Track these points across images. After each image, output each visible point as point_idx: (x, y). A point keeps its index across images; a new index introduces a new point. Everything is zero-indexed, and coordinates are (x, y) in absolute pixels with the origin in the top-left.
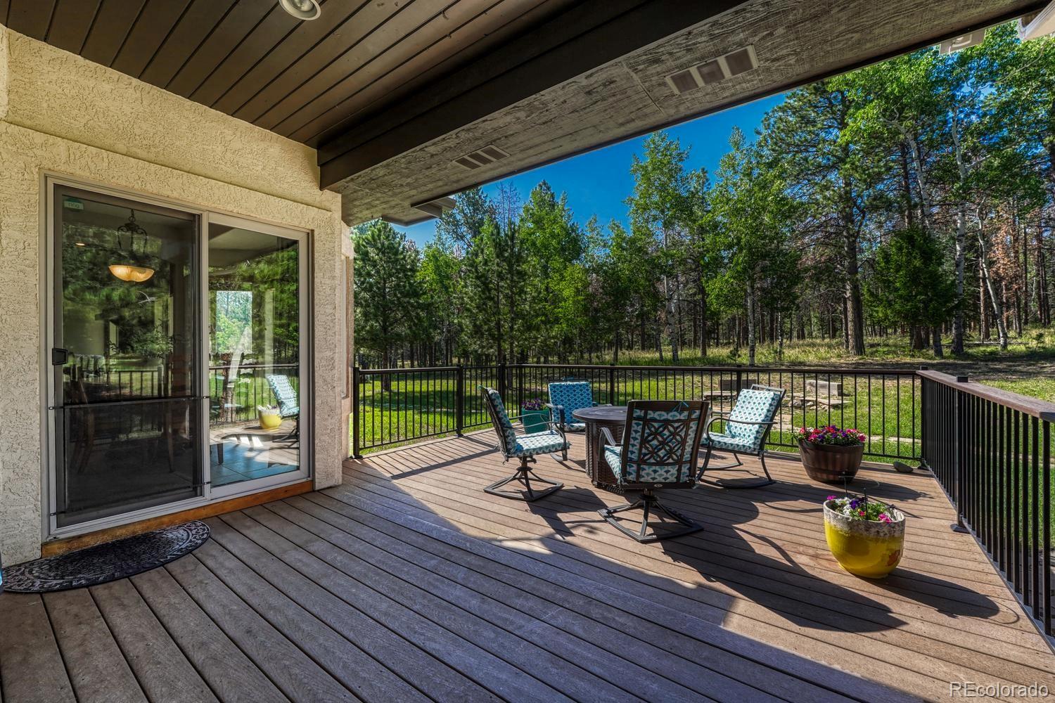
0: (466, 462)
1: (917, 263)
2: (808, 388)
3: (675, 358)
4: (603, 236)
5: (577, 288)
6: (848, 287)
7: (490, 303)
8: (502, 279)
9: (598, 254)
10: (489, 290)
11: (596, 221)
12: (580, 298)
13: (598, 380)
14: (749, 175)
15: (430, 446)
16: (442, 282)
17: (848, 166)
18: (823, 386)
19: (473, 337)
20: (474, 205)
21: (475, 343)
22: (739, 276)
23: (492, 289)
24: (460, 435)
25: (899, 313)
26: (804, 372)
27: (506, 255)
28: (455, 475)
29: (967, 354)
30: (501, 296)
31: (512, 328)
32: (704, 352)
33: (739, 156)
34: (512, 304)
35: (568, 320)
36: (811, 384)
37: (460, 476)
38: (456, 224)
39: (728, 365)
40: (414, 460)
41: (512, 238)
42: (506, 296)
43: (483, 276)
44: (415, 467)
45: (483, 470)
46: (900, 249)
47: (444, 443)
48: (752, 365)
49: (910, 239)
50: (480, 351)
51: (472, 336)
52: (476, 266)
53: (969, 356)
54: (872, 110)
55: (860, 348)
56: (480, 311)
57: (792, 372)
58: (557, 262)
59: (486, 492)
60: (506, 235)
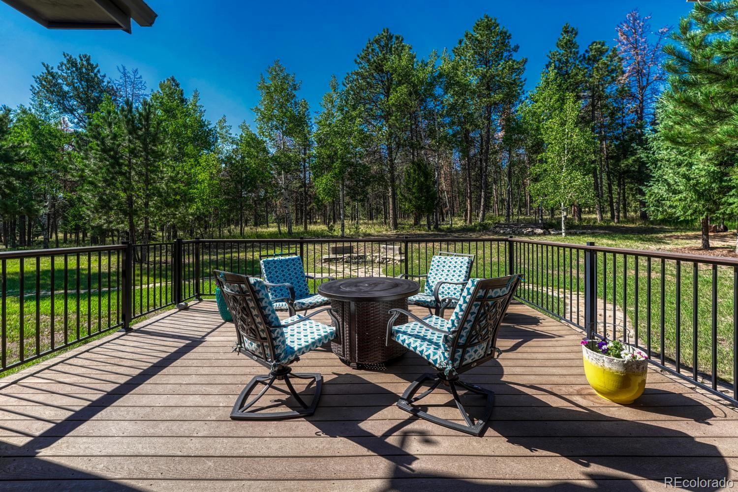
0: (165, 371)
1: (422, 179)
2: (382, 250)
3: (290, 232)
4: (231, 134)
5: (211, 173)
6: (390, 190)
7: (120, 178)
8: (136, 156)
9: (227, 148)
10: (120, 165)
11: (225, 121)
12: (215, 182)
13: (229, 250)
14: (342, 110)
15: (86, 355)
16: (44, 152)
17: (393, 118)
18: (390, 249)
19: (97, 212)
20: (87, 81)
21: (100, 218)
22: (336, 176)
23: (122, 164)
24: (128, 330)
25: (415, 206)
26: (372, 241)
27: (140, 133)
28: (160, 400)
29: (440, 229)
30: (133, 173)
31: (146, 204)
32: (306, 228)
33: (335, 96)
34: (147, 182)
35: (202, 200)
36: (383, 248)
37: (173, 400)
38: (64, 95)
39: (327, 236)
40: (68, 389)
41: (147, 118)
42: (140, 174)
43: (112, 149)
44: (79, 405)
45: (203, 380)
46: (415, 171)
47: (107, 346)
48: (343, 236)
49: (419, 166)
50: (105, 226)
51: (96, 210)
52: (103, 138)
53: (441, 230)
54: (404, 89)
55: (396, 226)
56: (109, 185)
57: (365, 241)
58: (190, 149)
59: (234, 418)
60: (140, 114)
